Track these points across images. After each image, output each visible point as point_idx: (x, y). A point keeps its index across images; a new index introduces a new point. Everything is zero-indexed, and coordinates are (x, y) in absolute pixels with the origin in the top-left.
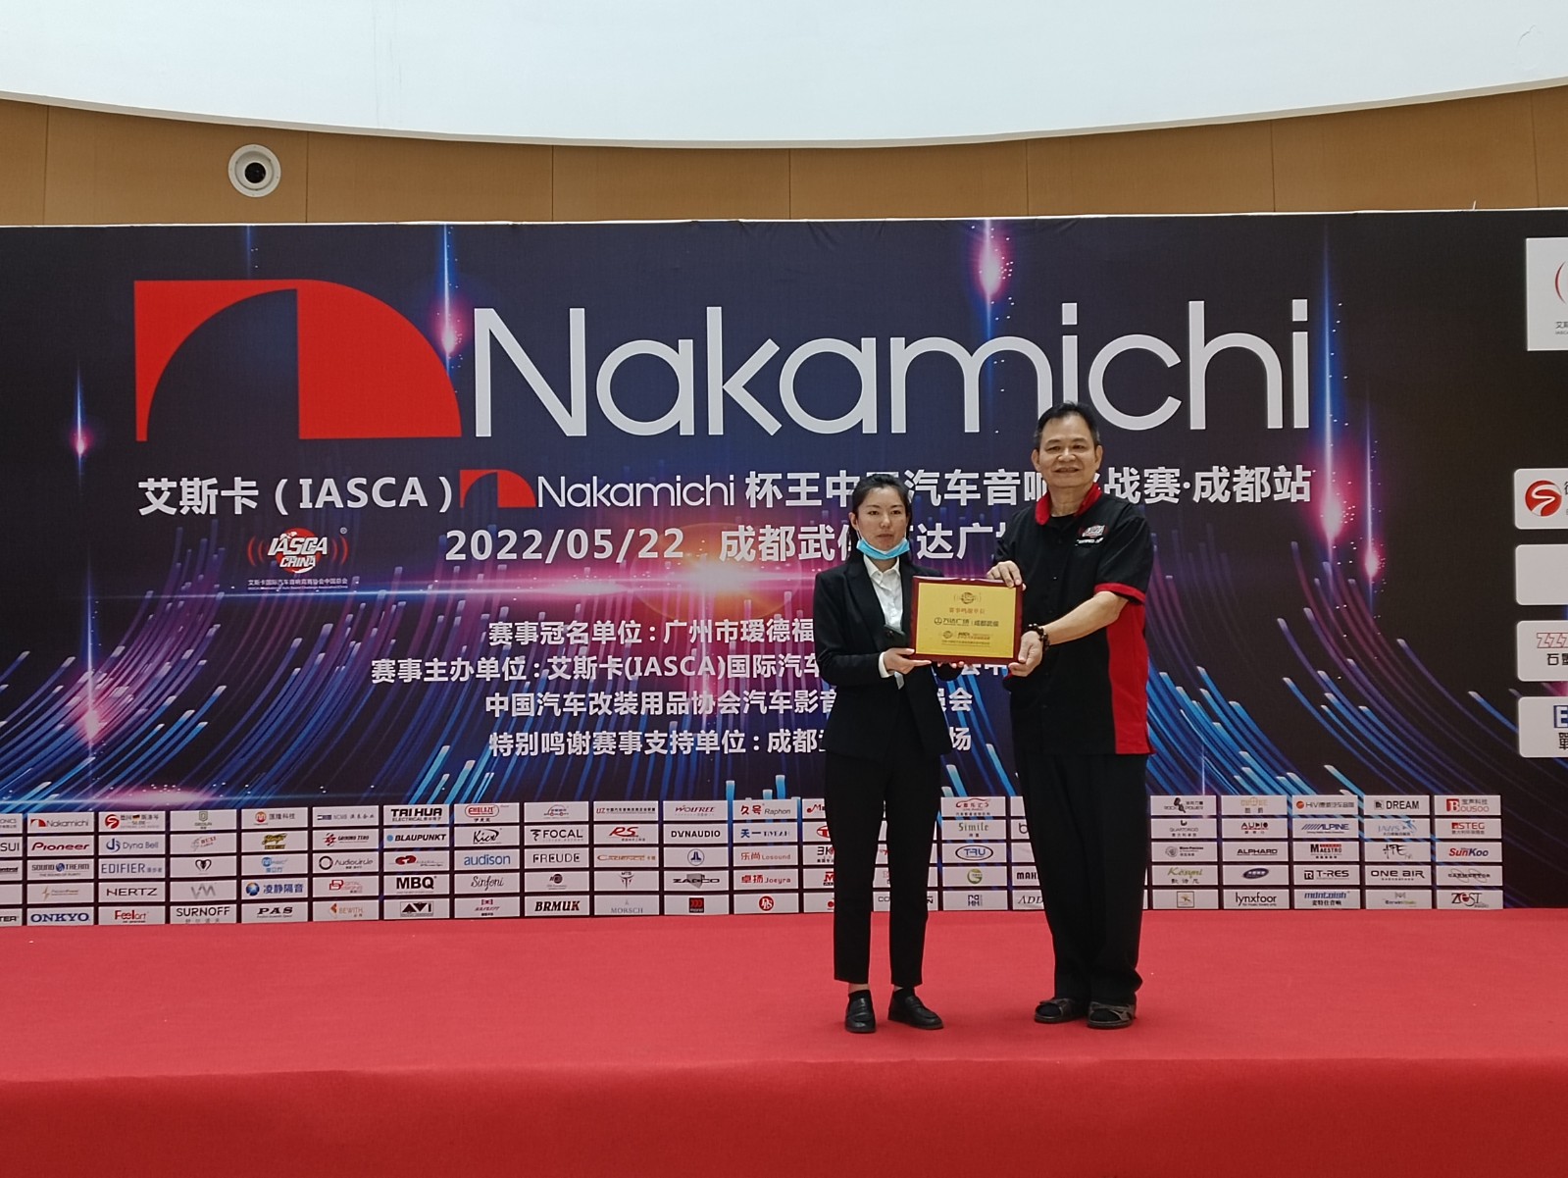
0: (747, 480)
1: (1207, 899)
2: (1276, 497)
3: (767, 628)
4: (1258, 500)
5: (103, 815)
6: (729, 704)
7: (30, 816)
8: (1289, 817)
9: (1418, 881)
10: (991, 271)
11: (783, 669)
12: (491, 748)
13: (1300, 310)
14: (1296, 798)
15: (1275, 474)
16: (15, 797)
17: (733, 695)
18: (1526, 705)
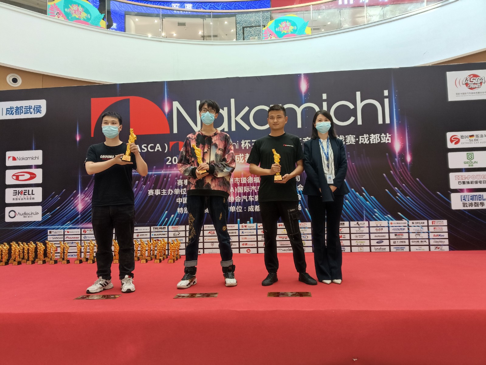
0: (242, 142)
1: (367, 249)
2: (382, 142)
3: (247, 180)
4: (377, 143)
5: (83, 230)
6: (238, 199)
7: (65, 230)
8: (389, 227)
9: (425, 243)
10: (304, 86)
11: (252, 190)
12: (178, 211)
13: (386, 93)
14: (390, 222)
15: (381, 136)
16: (62, 225)
17: (239, 197)
18: (453, 196)
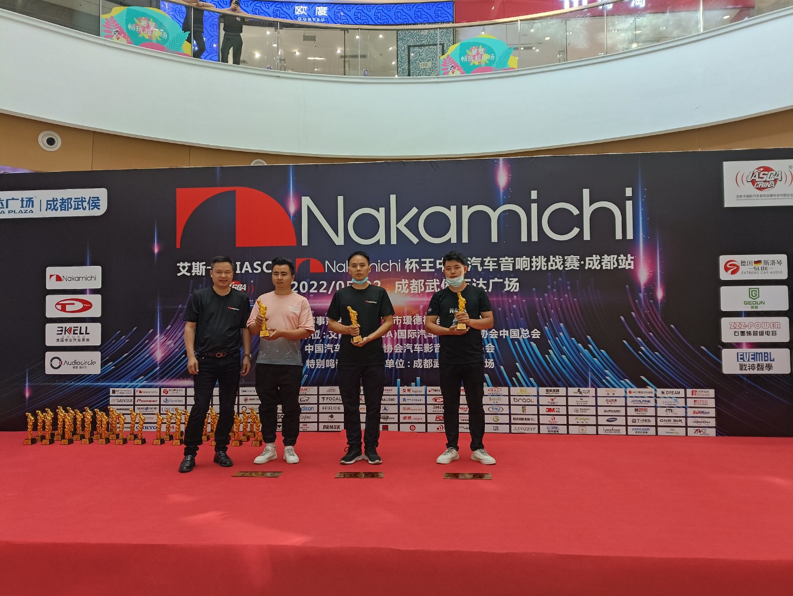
0: (406, 262)
1: (592, 430)
2: (620, 267)
3: (413, 319)
4: (612, 268)
5: (162, 389)
6: (398, 349)
7: (136, 389)
8: (626, 397)
9: (680, 424)
10: (502, 178)
11: (419, 335)
13: (629, 192)
14: (629, 389)
15: (619, 258)
16: (131, 382)
17: (399, 345)
18: (725, 352)
